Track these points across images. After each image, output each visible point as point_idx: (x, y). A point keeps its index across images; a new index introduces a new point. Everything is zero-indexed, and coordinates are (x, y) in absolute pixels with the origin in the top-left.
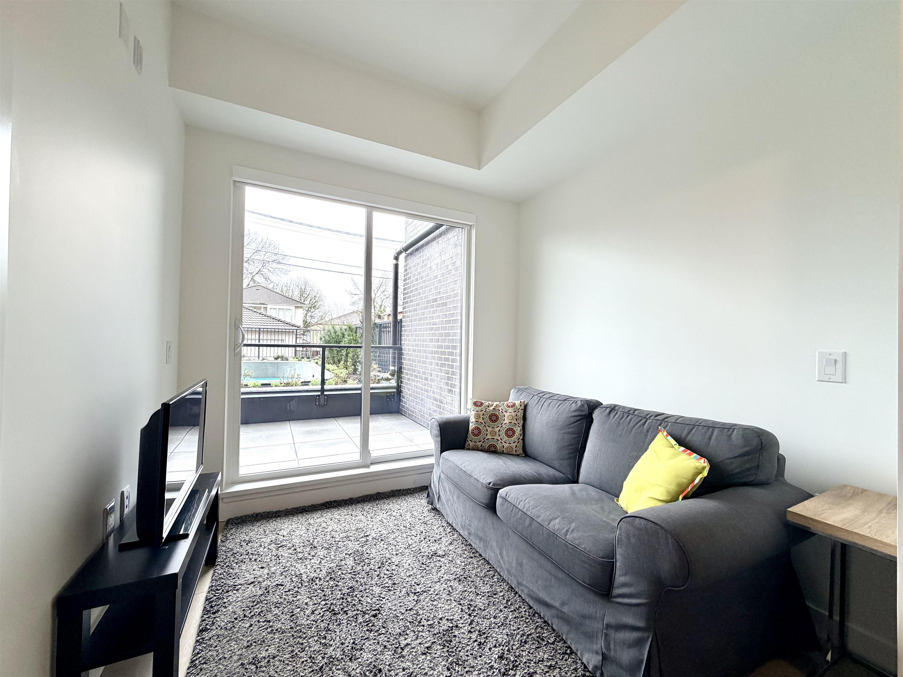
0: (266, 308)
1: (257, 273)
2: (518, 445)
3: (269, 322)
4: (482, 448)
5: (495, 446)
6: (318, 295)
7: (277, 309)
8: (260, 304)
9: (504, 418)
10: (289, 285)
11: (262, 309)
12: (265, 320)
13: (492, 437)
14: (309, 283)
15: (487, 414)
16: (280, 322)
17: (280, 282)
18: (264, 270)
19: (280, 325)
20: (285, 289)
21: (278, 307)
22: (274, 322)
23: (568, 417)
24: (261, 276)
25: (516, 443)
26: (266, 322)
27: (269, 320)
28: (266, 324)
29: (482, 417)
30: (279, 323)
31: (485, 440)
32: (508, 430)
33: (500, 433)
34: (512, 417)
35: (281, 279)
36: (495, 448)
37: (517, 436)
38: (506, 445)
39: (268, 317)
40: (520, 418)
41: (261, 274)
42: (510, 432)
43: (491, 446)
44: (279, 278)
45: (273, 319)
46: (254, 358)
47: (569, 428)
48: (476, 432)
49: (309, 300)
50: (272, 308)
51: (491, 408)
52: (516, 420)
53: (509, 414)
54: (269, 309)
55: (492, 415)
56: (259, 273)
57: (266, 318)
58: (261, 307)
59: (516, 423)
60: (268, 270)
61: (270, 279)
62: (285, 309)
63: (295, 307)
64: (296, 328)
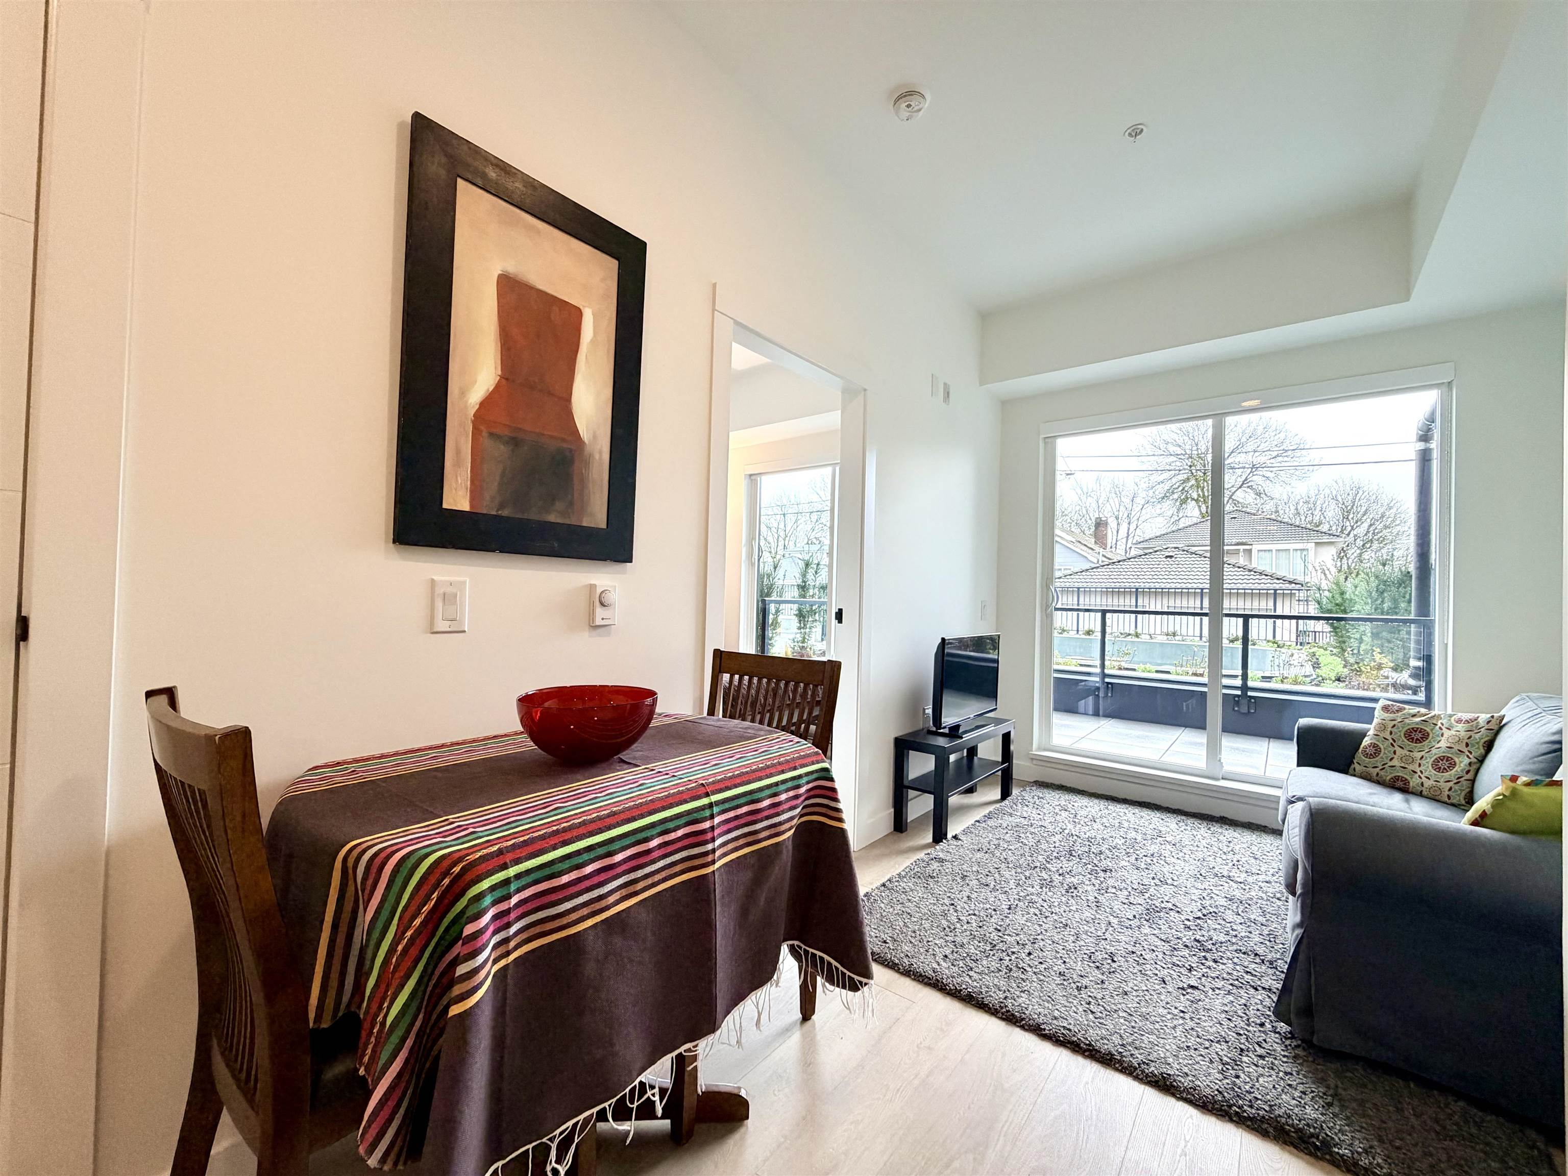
0: (1251, 550)
1: (1240, 487)
2: (1457, 787)
3: (1240, 577)
4: (1378, 778)
5: (1406, 782)
6: (1393, 511)
7: (1274, 552)
8: (1238, 544)
9: (1439, 739)
10: (1312, 500)
11: (1241, 554)
12: (1232, 574)
13: (1403, 765)
14: (1365, 489)
15: (1403, 728)
16: (1264, 577)
17: (1292, 496)
18: (1255, 478)
19: (1263, 581)
20: (1303, 508)
21: (1274, 547)
22: (1252, 577)
23: (1537, 744)
24: (1249, 490)
25: (1452, 783)
26: (1235, 577)
27: (1241, 573)
28: (1234, 581)
29: (1389, 729)
30: (1261, 577)
31: (1386, 766)
32: (1442, 758)
33: (1423, 762)
34: (1457, 739)
35: (1293, 490)
36: (1405, 784)
37: (1457, 771)
38: (1428, 783)
39: (1239, 567)
40: (1478, 743)
41: (1248, 487)
42: (1444, 763)
43: (1397, 778)
44: (1289, 488)
45: (1250, 571)
46: (1192, 638)
47: (1534, 763)
48: (1371, 751)
49: (1366, 525)
50: (1262, 551)
51: (1418, 719)
52: (1467, 745)
53: (1453, 732)
54: (1254, 553)
55: (1415, 730)
56: (1244, 485)
57: (1236, 569)
58: (1239, 550)
59: (1465, 750)
60: (1264, 476)
61: (1269, 494)
62: (1291, 551)
63: (1317, 543)
64: (1298, 587)
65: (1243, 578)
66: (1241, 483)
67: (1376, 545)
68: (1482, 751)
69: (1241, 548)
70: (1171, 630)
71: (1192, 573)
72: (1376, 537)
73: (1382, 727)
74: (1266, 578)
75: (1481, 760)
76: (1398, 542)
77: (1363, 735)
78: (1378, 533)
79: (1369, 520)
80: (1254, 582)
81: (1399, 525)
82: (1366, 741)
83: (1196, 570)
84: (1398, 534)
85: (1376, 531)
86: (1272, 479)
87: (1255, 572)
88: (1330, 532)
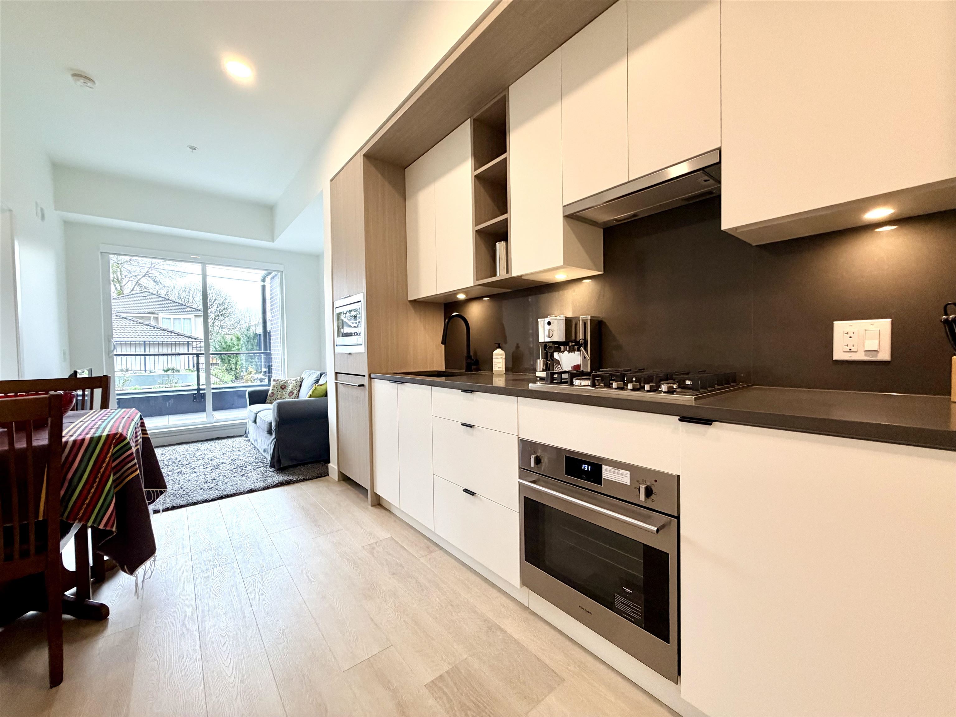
0: (157, 318)
1: (144, 276)
3: (159, 334)
6: (227, 301)
7: (172, 319)
8: (149, 313)
9: (289, 387)
10: (187, 290)
11: (152, 319)
12: (154, 332)
13: (280, 397)
14: (214, 288)
15: (279, 386)
17: (176, 286)
18: (152, 272)
19: (173, 336)
20: (183, 295)
21: (172, 316)
22: (166, 334)
24: (149, 279)
26: (155, 334)
27: (159, 332)
28: (155, 336)
29: (276, 387)
30: (171, 334)
31: (276, 398)
32: (290, 392)
33: (286, 395)
34: (293, 386)
37: (294, 395)
40: (298, 386)
41: (149, 277)
42: (291, 394)
45: (164, 330)
46: (140, 372)
48: (271, 395)
49: (215, 307)
50: (164, 318)
51: (283, 382)
52: (296, 387)
53: (292, 384)
54: (160, 319)
55: (283, 385)
56: (146, 276)
57: (156, 329)
58: (150, 317)
59: (295, 388)
60: (159, 272)
61: (162, 283)
62: (182, 319)
63: (195, 316)
64: (193, 340)
65: (161, 334)
66: (144, 274)
67: (221, 318)
68: (299, 388)
69: (152, 316)
70: (124, 367)
71: (126, 331)
72: (220, 314)
73: (274, 386)
74: (175, 335)
75: (299, 391)
76: (230, 317)
77: (268, 390)
78: (221, 312)
79: (216, 304)
80: (168, 337)
81: (230, 308)
82: (270, 392)
83: (128, 329)
84: (230, 313)
85: (220, 311)
86: (164, 275)
87: (168, 331)
88: (197, 309)
